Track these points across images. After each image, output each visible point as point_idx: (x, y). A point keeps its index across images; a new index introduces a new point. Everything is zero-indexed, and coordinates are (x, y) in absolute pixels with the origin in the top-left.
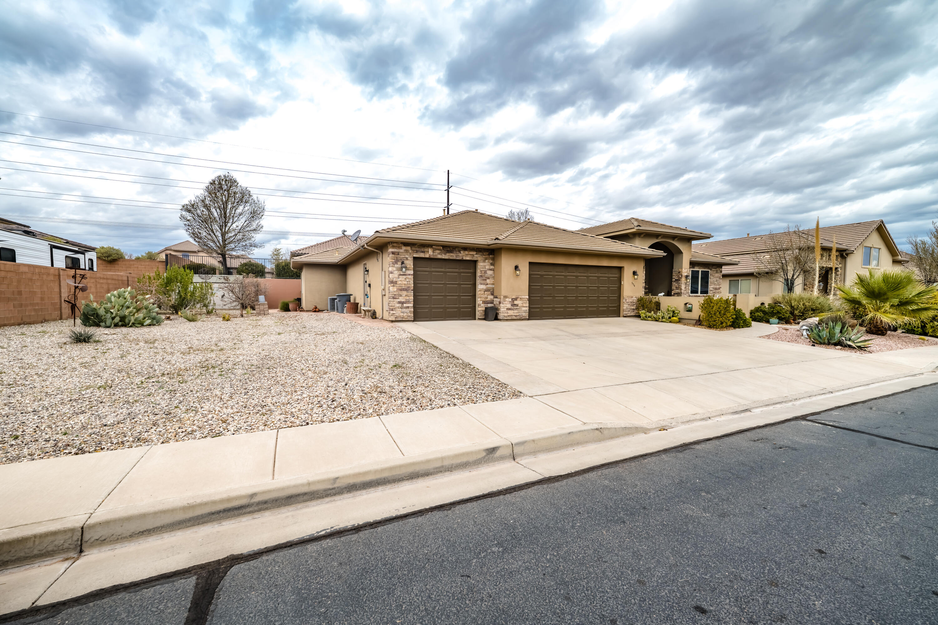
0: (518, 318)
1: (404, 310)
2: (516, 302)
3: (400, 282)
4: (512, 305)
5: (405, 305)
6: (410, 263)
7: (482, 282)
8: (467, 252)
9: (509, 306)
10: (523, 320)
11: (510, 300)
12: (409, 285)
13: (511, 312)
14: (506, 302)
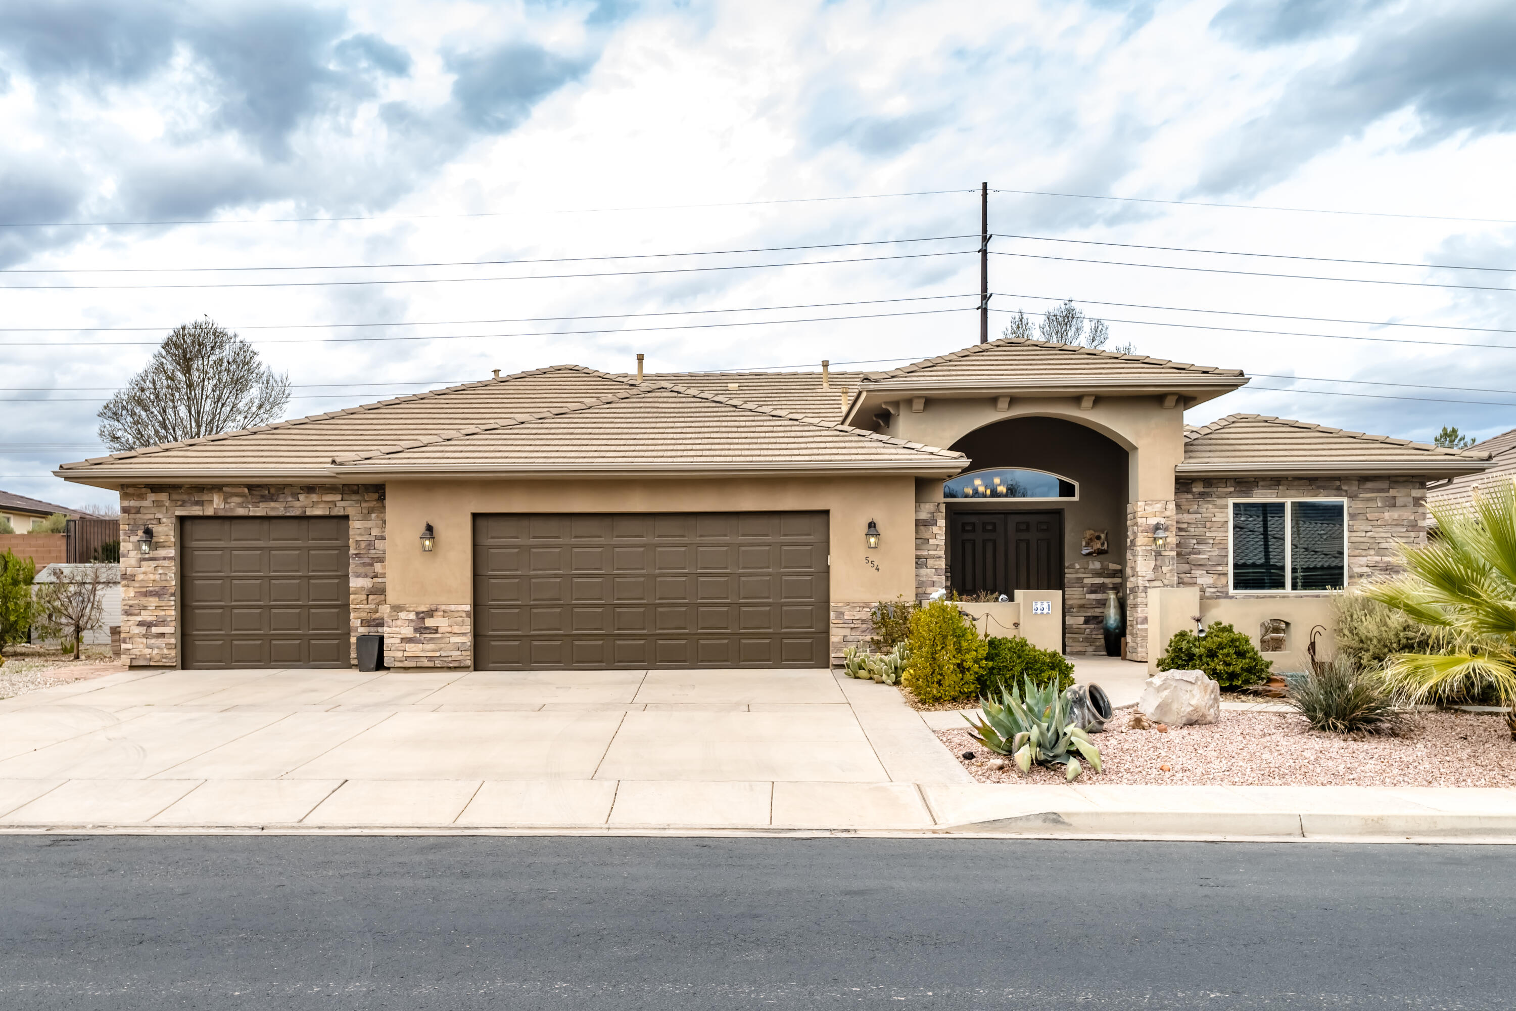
0: (438, 663)
1: (153, 641)
2: (429, 623)
3: (140, 577)
4: (416, 630)
5: (154, 630)
6: (166, 531)
7: (361, 570)
8: (314, 497)
9: (408, 632)
10: (455, 669)
11: (412, 616)
12: (164, 584)
13: (413, 649)
14: (399, 623)
